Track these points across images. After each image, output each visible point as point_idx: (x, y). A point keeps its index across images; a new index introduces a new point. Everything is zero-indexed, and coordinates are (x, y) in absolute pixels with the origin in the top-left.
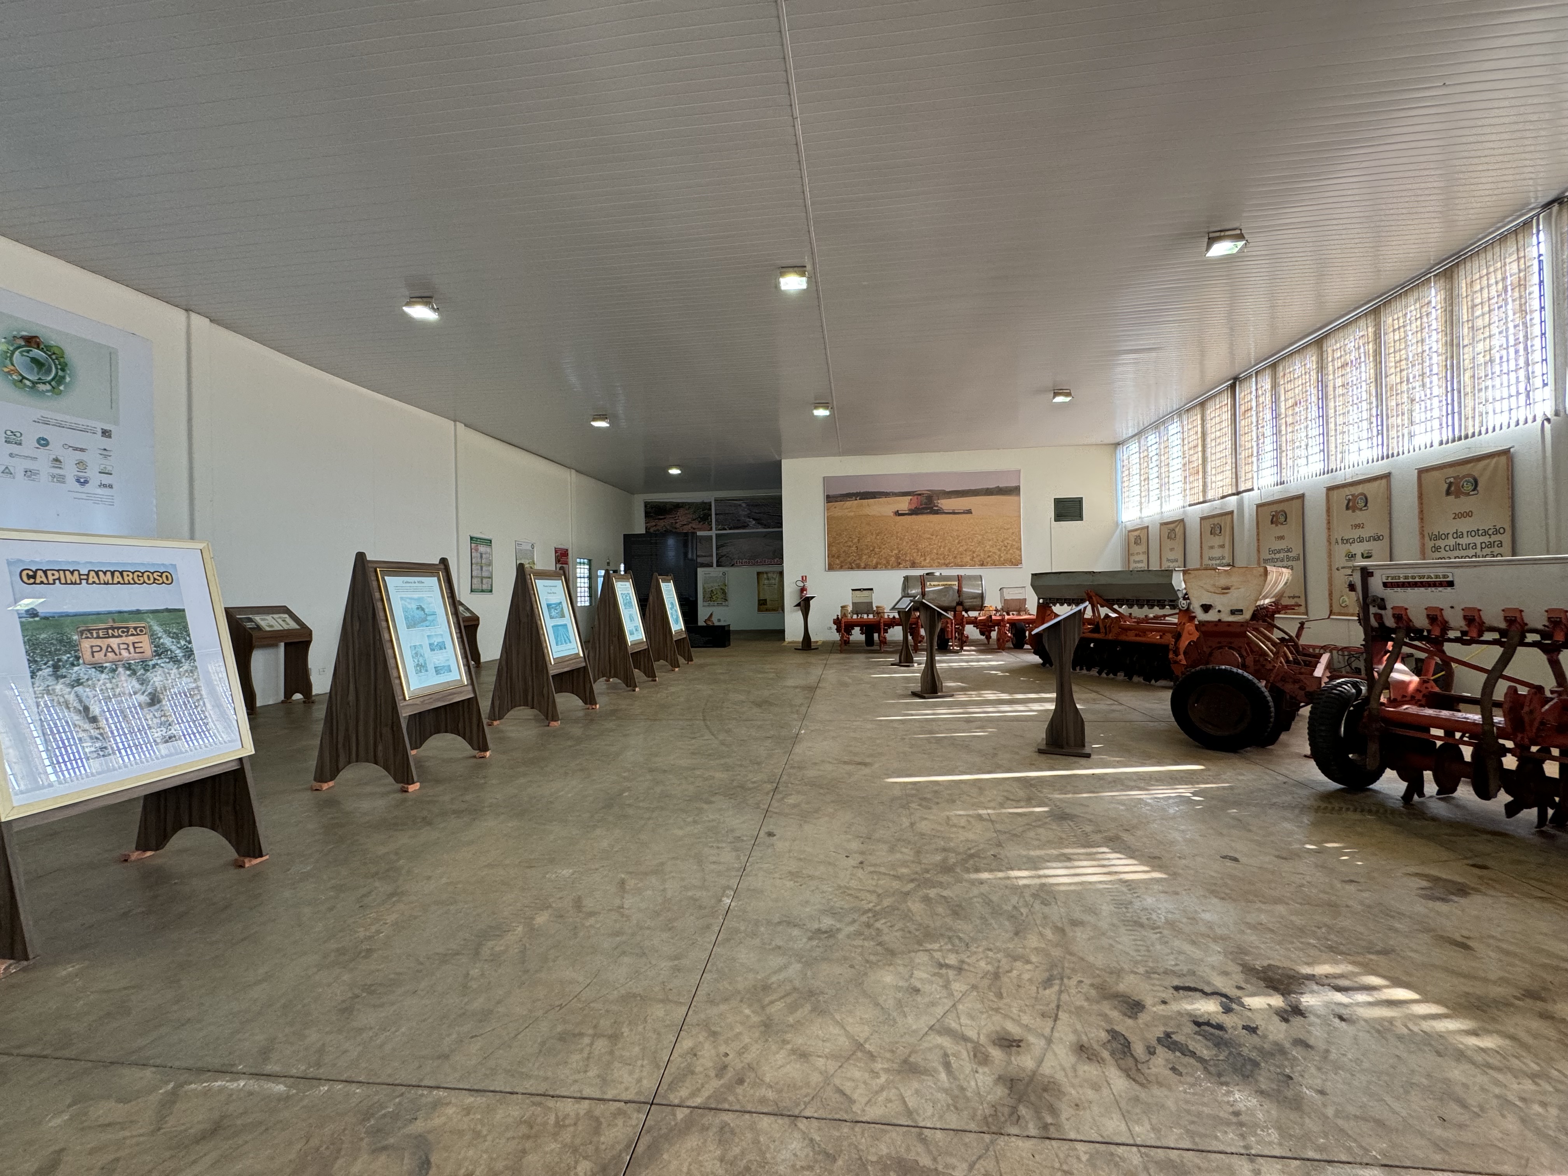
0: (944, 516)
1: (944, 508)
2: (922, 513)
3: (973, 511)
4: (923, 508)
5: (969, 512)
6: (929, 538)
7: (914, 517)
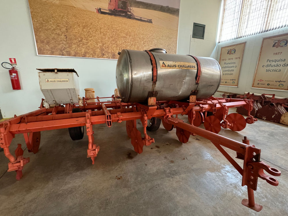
0: (135, 21)
1: (135, 14)
2: (120, 15)
3: (153, 21)
4: (120, 11)
5: (150, 21)
6: (125, 37)
7: (113, 17)
